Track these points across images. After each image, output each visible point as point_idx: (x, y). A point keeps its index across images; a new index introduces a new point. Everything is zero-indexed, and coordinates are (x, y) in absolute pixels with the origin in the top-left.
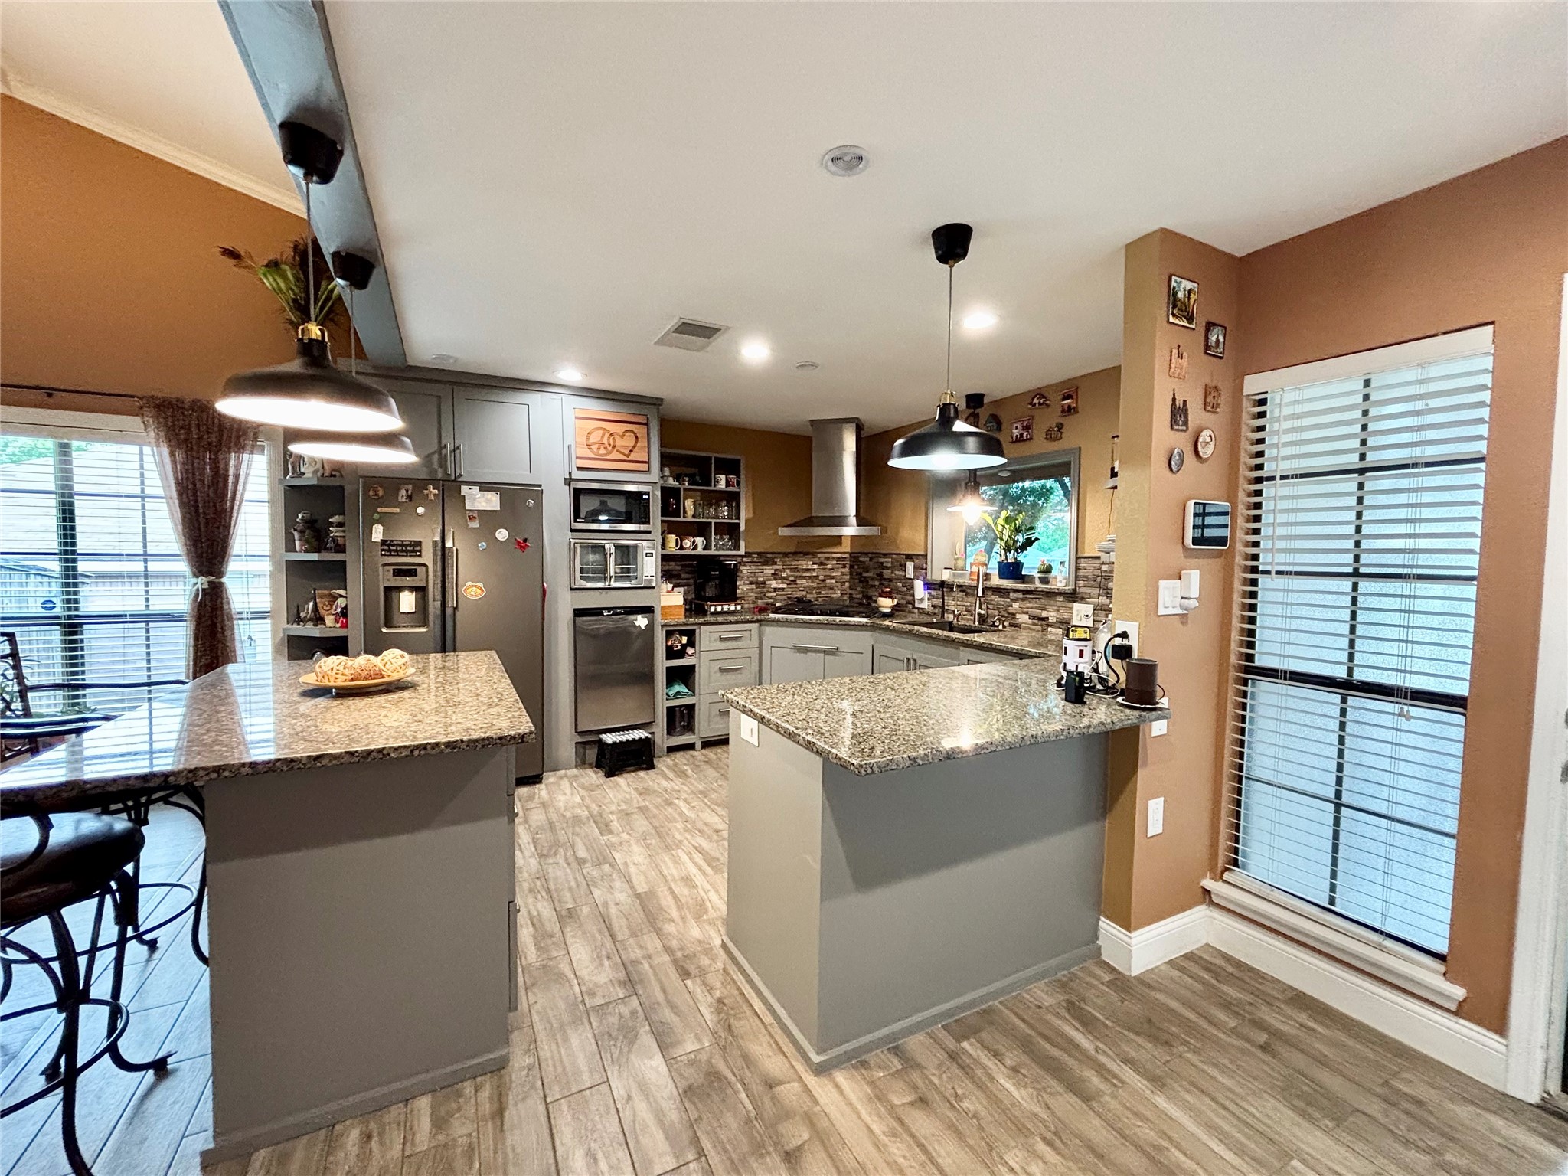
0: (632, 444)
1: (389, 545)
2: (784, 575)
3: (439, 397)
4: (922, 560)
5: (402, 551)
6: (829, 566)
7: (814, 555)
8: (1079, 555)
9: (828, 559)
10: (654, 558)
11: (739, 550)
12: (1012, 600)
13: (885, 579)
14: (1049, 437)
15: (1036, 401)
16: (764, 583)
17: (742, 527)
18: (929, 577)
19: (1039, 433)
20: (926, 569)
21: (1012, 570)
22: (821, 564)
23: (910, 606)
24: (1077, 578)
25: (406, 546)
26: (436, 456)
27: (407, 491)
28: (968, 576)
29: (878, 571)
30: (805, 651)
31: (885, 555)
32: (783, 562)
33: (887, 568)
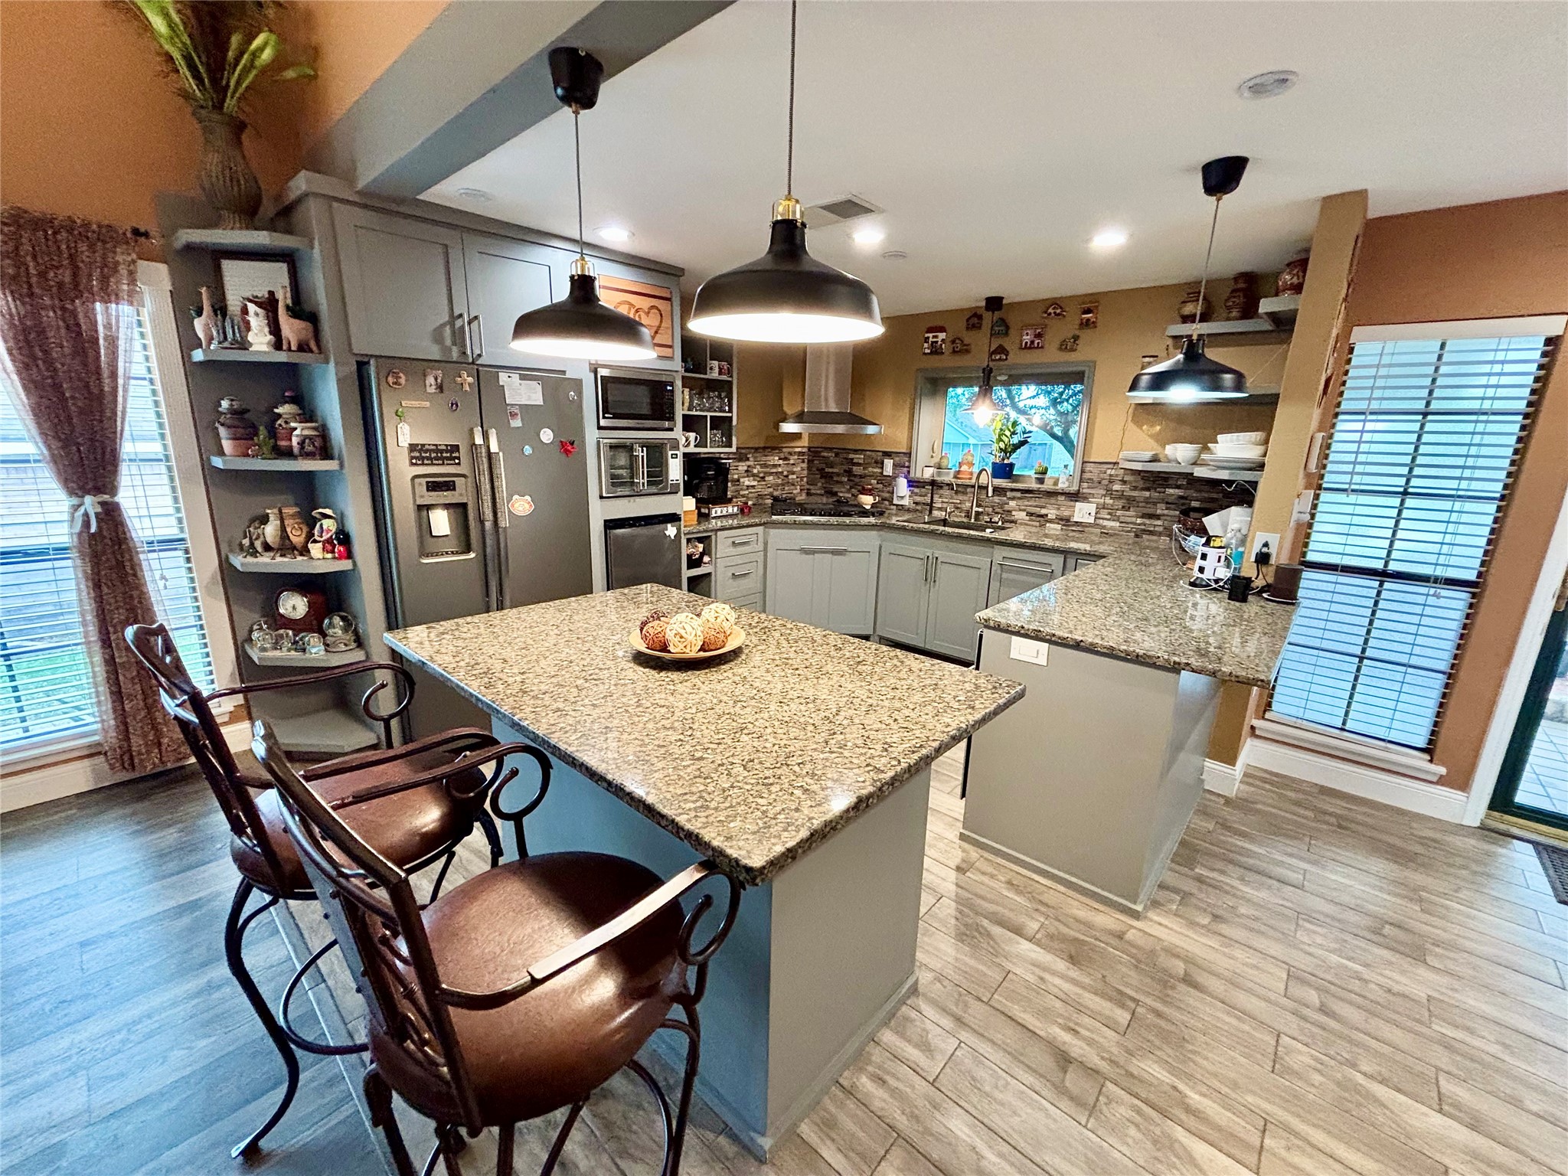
0: (657, 324)
1: (420, 451)
2: (755, 471)
3: (446, 246)
4: (904, 459)
5: (437, 459)
6: (792, 462)
7: (780, 449)
8: (1086, 459)
9: (790, 454)
10: (677, 460)
11: (731, 446)
12: (1010, 499)
13: (855, 476)
14: (1064, 347)
15: (1051, 310)
16: (738, 480)
17: (734, 422)
18: (912, 475)
19: (1052, 341)
20: (909, 467)
21: (1004, 470)
22: (785, 459)
23: (887, 503)
24: (1081, 480)
25: (442, 451)
26: (448, 330)
27: (436, 379)
28: (952, 476)
29: (846, 467)
30: (813, 552)
31: (856, 451)
32: (755, 457)
33: (859, 464)
